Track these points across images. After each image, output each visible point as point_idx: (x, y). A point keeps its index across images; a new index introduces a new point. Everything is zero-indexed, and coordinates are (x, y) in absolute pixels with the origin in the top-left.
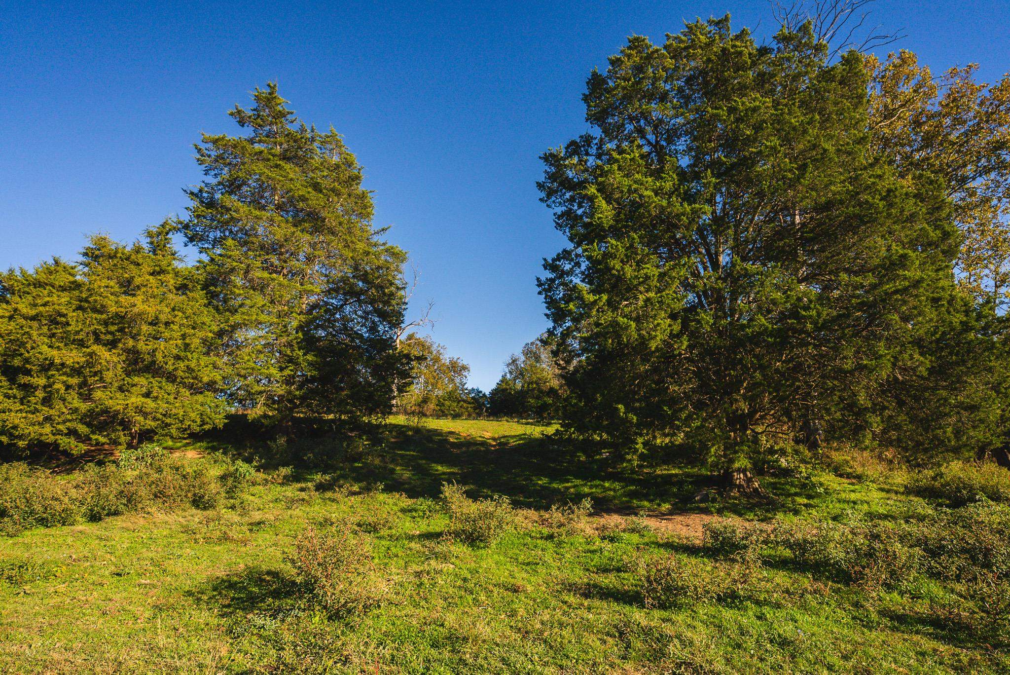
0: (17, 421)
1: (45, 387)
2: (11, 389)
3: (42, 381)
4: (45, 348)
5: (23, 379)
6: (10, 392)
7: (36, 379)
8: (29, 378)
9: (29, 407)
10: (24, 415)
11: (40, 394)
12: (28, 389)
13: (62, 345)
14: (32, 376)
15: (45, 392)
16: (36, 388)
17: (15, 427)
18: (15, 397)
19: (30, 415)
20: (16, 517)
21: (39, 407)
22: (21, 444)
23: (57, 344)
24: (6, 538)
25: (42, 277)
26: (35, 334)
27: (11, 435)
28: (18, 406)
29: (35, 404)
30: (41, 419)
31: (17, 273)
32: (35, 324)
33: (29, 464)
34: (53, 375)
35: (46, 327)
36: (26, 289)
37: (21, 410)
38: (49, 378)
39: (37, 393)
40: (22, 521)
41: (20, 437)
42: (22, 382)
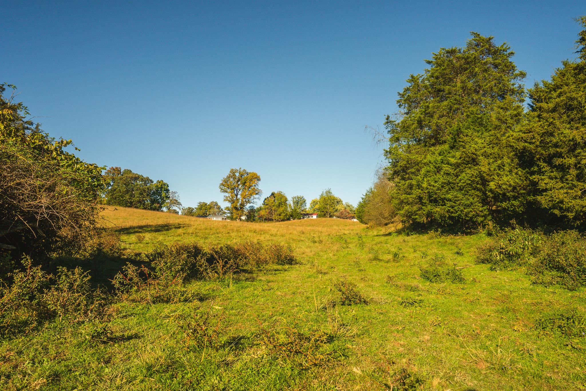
0: (561, 197)
1: (576, 165)
2: (552, 172)
3: (572, 161)
4: (567, 131)
5: (558, 161)
6: (552, 174)
7: (567, 159)
8: (562, 160)
9: (568, 184)
10: (565, 191)
11: (573, 172)
12: (563, 169)
13: (579, 125)
14: (563, 157)
15: (577, 169)
16: (569, 167)
17: (562, 202)
18: (556, 178)
19: (569, 191)
20: (572, 273)
21: (575, 183)
22: (571, 215)
23: (576, 125)
24: (566, 290)
25: (559, 82)
26: (557, 123)
27: (561, 209)
28: (560, 185)
29: (572, 180)
30: (580, 193)
31: (541, 85)
32: (556, 115)
33: (580, 231)
34: (579, 153)
35: (565, 115)
36: (549, 96)
37: (562, 188)
38: (576, 157)
39: (571, 171)
40: (578, 277)
41: (568, 210)
42: (557, 163)
